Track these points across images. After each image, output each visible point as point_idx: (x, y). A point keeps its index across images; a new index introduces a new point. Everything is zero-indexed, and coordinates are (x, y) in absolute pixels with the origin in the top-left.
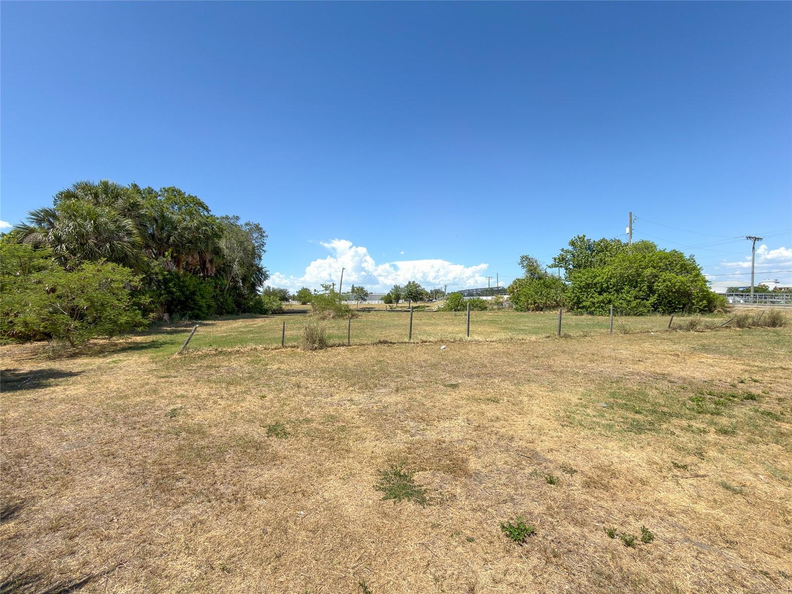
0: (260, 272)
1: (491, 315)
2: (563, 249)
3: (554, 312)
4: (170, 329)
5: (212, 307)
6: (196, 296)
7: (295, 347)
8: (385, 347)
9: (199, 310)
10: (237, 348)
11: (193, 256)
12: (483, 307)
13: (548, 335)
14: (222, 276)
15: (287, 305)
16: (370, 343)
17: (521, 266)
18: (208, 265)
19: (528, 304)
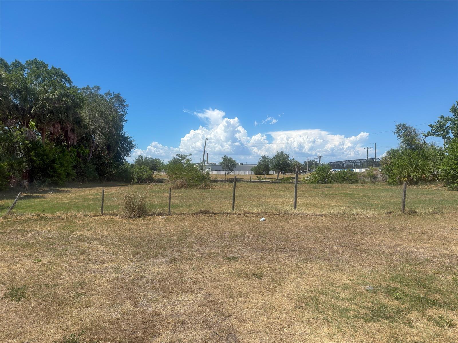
0: (125, 142)
1: (355, 188)
2: (443, 116)
3: (430, 186)
4: (25, 194)
5: (72, 175)
6: (56, 165)
7: (114, 215)
8: (205, 217)
9: (58, 177)
10: (58, 214)
11: (54, 125)
12: (353, 179)
13: (389, 211)
14: (84, 145)
15: (157, 175)
16: (190, 212)
17: (397, 135)
18: (70, 134)
19: (401, 178)
